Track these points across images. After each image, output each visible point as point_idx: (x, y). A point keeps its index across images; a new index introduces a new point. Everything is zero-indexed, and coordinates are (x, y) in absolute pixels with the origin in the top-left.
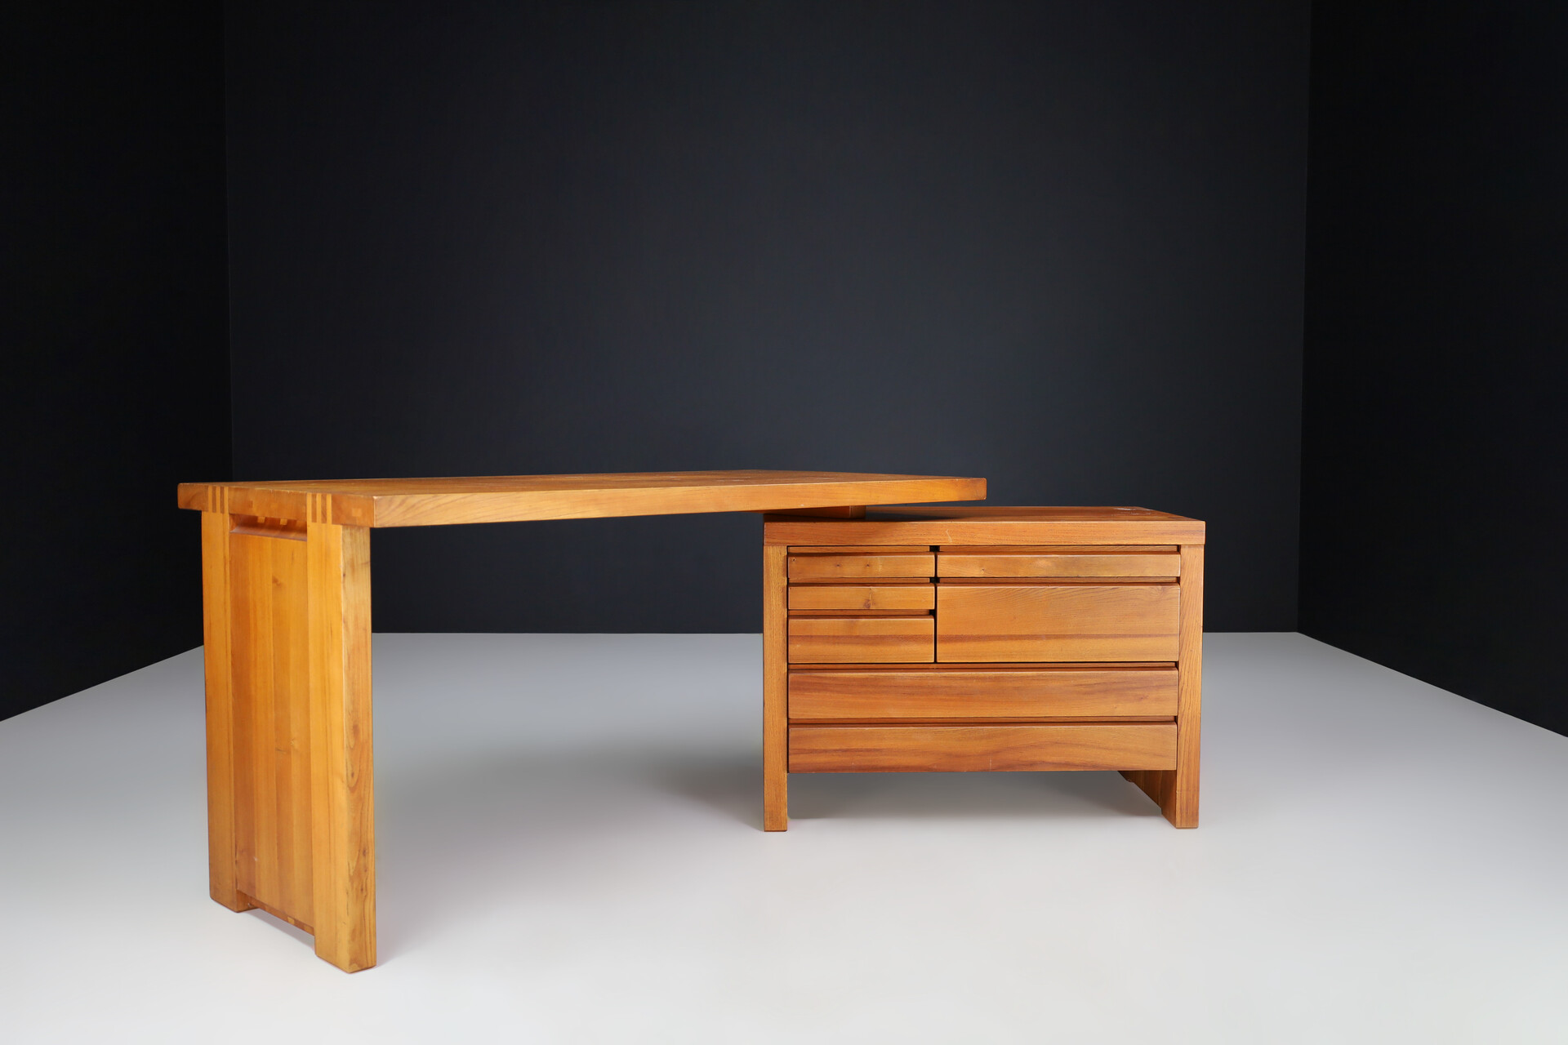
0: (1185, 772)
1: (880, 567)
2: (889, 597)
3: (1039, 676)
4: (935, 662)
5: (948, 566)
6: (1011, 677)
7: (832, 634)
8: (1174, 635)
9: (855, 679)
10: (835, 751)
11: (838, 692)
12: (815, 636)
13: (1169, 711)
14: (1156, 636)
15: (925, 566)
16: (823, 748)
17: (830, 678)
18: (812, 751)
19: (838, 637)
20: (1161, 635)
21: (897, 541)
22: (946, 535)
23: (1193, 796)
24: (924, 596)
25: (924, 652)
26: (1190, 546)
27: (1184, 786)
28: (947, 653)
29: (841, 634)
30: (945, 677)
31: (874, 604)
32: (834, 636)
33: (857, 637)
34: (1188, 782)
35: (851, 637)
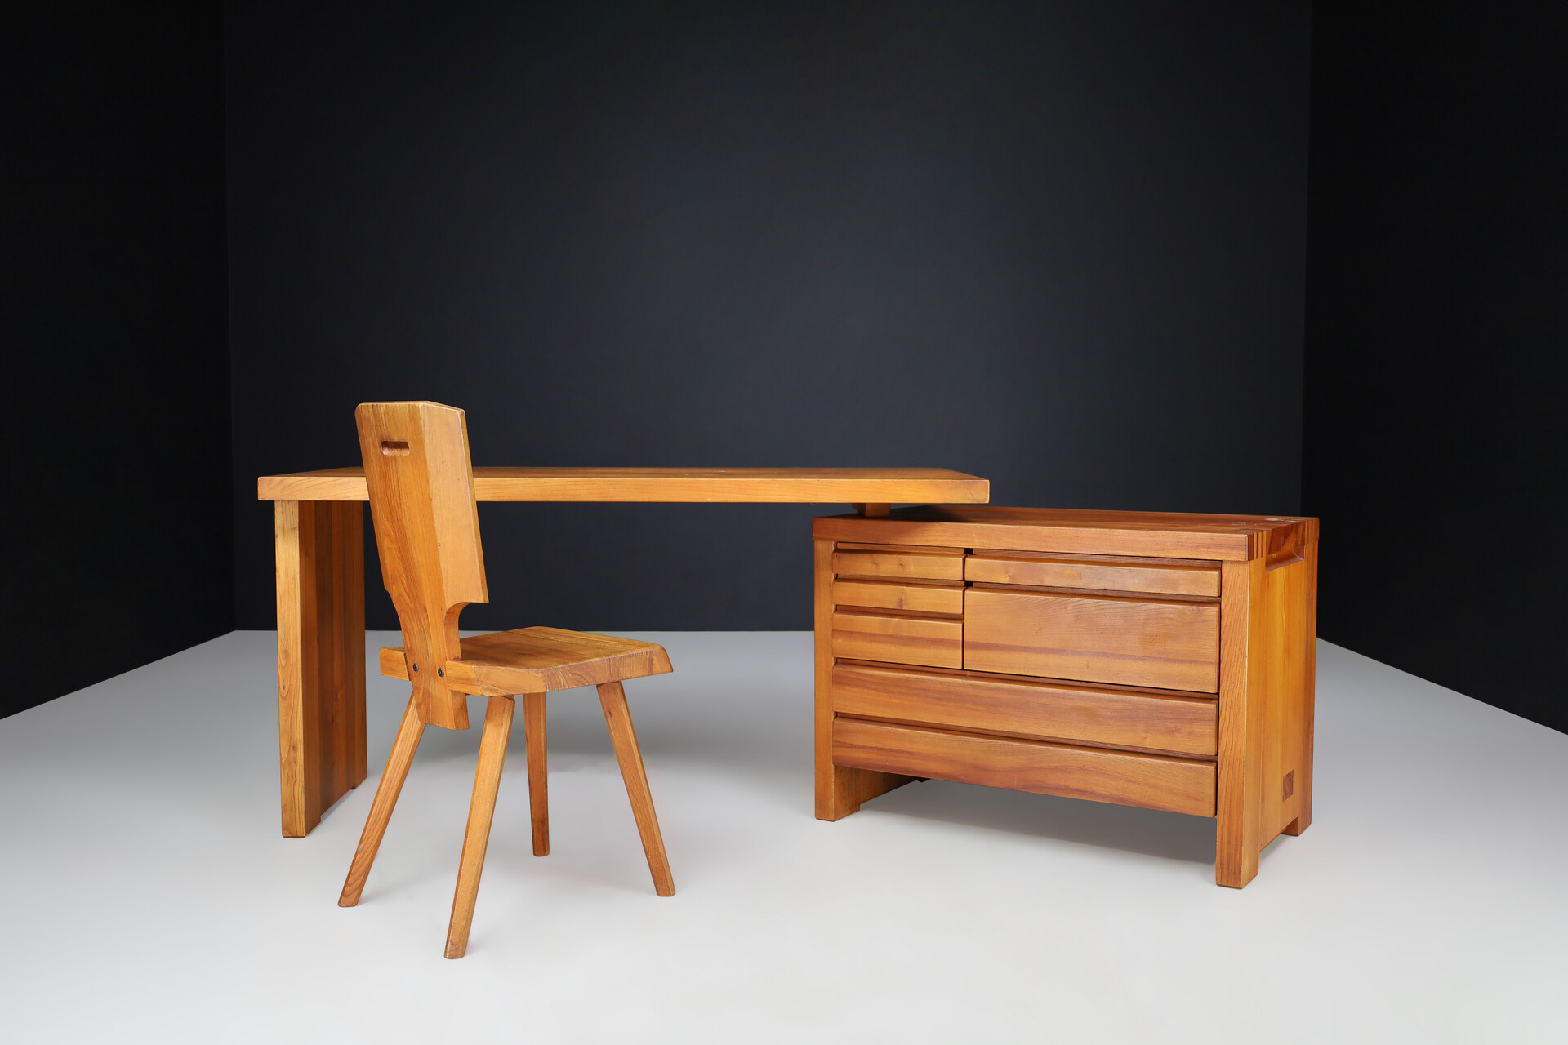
0: (1226, 822)
1: (914, 566)
2: (920, 599)
3: (1065, 694)
4: (963, 669)
5: (977, 569)
6: (1035, 692)
7: (869, 631)
8: (1211, 663)
9: (889, 679)
10: (872, 748)
11: (875, 690)
12: (855, 632)
13: (1207, 749)
14: (1191, 662)
15: (952, 568)
16: (861, 744)
17: (867, 675)
18: (852, 746)
19: (875, 635)
20: (1196, 662)
21: (927, 541)
22: (973, 538)
23: (1236, 851)
24: (950, 600)
25: (952, 658)
26: (1232, 562)
27: (1225, 840)
28: (975, 660)
29: (877, 632)
30: (972, 685)
31: (906, 604)
32: (871, 634)
33: (891, 636)
34: (1229, 834)
35: (884, 636)
